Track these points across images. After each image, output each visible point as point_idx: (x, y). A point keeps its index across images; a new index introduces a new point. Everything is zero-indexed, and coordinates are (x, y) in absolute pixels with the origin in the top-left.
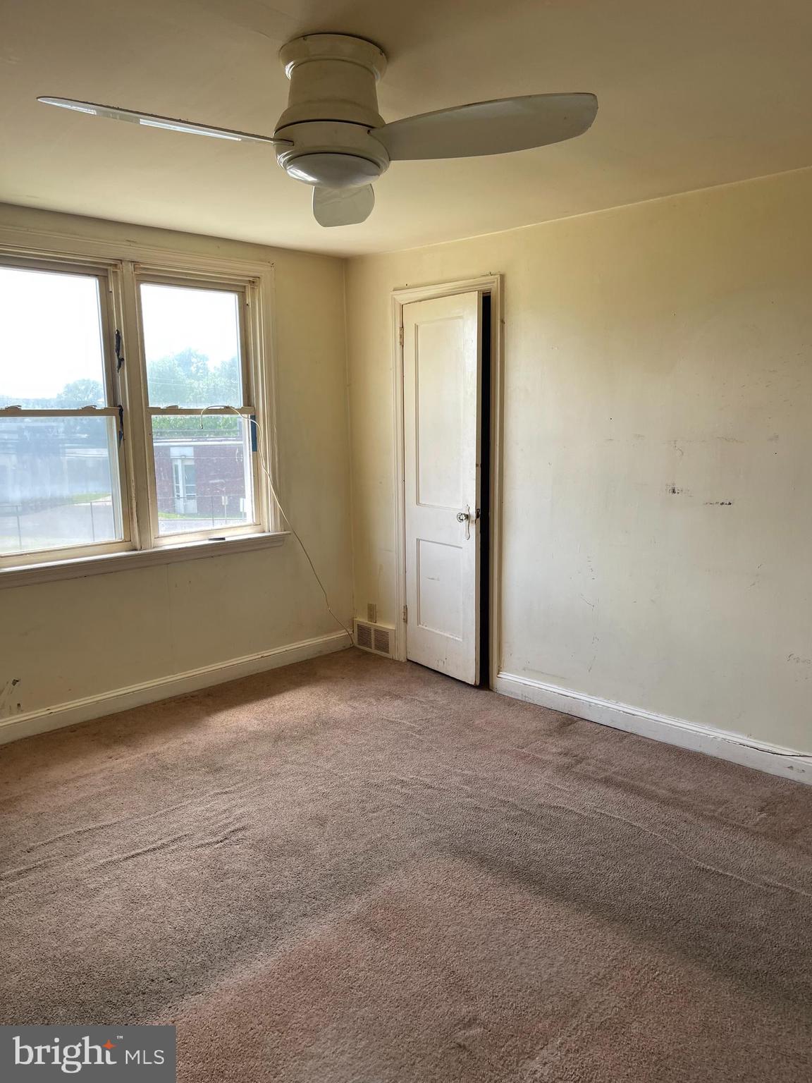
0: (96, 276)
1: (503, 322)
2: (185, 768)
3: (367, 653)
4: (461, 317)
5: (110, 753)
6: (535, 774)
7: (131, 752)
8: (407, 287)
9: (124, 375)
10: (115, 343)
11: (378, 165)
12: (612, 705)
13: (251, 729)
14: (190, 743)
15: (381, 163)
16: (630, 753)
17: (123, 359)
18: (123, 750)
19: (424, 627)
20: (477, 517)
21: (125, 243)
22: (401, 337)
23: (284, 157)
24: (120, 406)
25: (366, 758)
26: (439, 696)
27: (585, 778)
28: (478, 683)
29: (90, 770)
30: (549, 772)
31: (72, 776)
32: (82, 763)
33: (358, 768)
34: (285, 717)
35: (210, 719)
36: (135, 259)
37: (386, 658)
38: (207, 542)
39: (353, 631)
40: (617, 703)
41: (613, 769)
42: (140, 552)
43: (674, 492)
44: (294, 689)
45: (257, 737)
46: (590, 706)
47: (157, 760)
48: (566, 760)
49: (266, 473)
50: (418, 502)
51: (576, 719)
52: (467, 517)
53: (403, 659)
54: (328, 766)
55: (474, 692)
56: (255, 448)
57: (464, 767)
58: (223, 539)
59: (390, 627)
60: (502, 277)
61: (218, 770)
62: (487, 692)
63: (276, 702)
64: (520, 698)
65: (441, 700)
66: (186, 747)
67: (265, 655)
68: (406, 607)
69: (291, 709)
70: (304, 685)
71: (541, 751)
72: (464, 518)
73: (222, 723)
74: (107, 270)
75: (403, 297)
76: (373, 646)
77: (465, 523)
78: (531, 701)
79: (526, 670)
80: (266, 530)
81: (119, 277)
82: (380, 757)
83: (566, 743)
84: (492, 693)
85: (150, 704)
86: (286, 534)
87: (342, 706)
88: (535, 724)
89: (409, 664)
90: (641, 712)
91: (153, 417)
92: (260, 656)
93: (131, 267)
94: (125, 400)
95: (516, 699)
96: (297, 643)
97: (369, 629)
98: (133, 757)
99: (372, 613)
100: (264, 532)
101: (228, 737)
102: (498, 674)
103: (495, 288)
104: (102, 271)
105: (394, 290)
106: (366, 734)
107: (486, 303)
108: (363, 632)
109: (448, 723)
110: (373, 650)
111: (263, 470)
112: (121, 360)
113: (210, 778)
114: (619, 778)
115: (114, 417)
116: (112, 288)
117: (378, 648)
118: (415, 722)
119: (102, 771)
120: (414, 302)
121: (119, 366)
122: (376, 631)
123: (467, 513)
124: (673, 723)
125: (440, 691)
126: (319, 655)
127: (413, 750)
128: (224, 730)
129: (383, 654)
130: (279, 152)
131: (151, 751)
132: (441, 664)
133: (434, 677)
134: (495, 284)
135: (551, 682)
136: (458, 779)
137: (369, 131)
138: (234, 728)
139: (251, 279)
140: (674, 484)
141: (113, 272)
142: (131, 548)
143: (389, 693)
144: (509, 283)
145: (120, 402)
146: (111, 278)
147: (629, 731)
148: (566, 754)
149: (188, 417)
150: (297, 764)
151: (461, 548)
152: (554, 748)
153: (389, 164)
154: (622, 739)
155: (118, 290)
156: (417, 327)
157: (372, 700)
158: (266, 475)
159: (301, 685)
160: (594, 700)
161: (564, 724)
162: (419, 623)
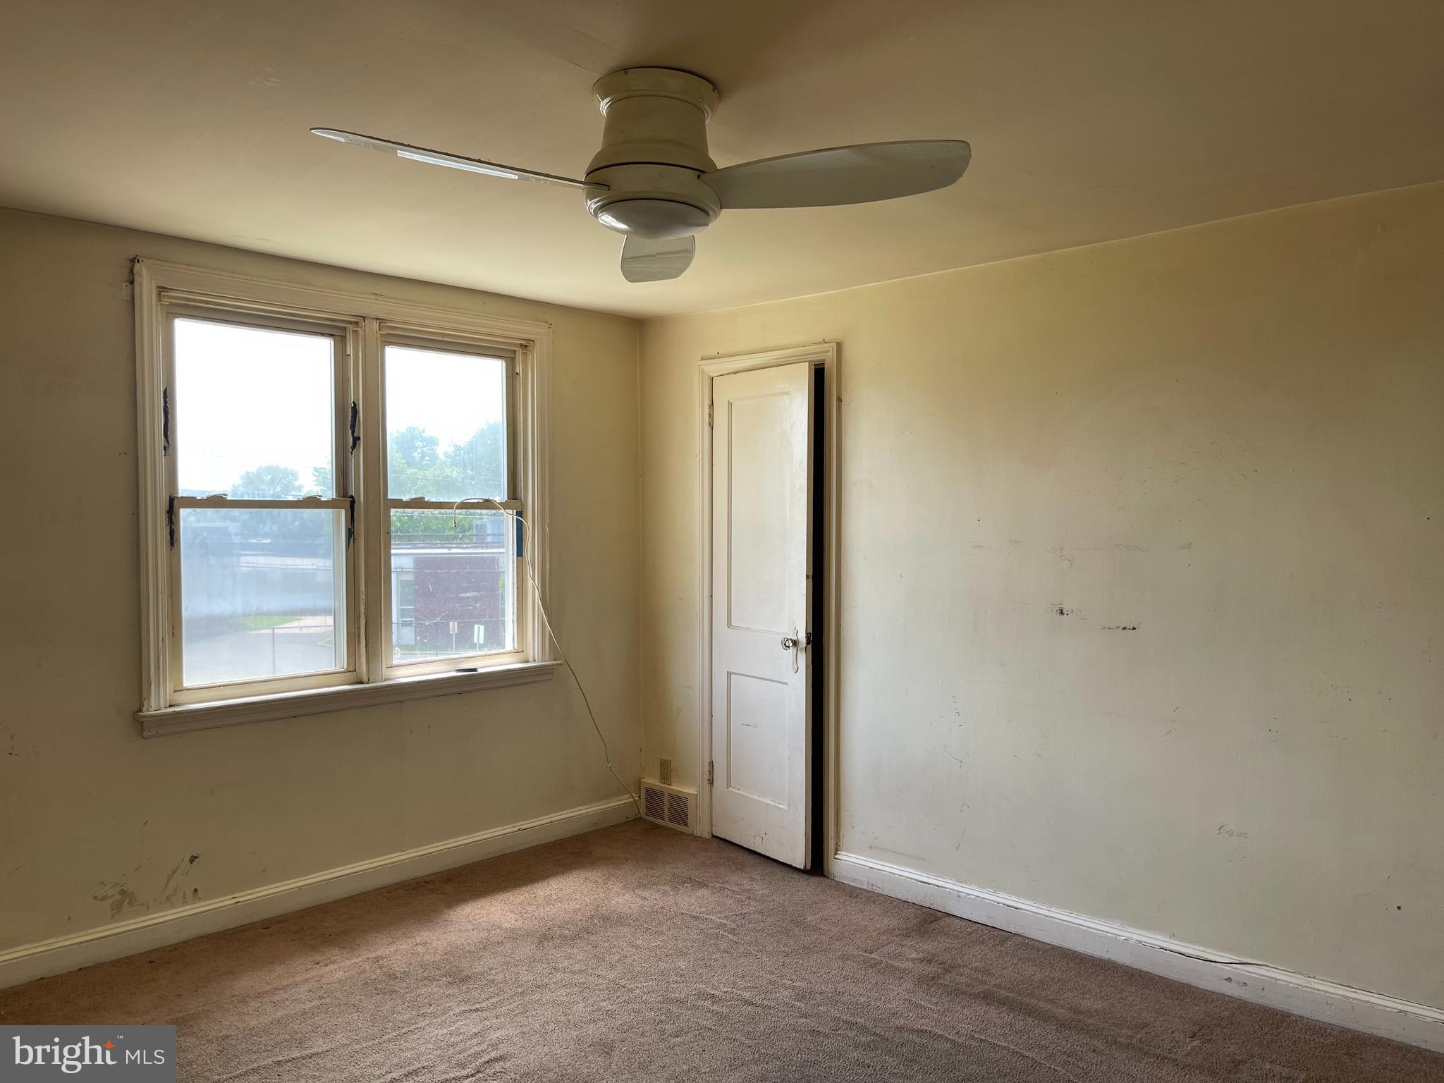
0: (331, 335)
1: (839, 400)
2: (419, 977)
3: (656, 826)
4: (786, 394)
5: (318, 958)
6: (890, 986)
7: (345, 955)
8: (719, 356)
9: (358, 460)
10: (350, 418)
11: (707, 214)
12: (988, 895)
13: (506, 925)
14: (425, 944)
15: (711, 213)
16: (1015, 961)
17: (359, 438)
18: (334, 953)
19: (737, 791)
20: (808, 643)
21: (370, 296)
22: (710, 417)
23: (596, 203)
24: (352, 497)
25: (663, 965)
26: (756, 884)
27: (957, 992)
28: (809, 867)
29: (291, 980)
30: (908, 984)
31: (268, 988)
32: (279, 970)
33: (654, 978)
34: (552, 911)
35: (452, 913)
36: (381, 316)
37: (683, 833)
38: (454, 674)
39: (640, 797)
40: (995, 892)
41: (994, 981)
42: (367, 686)
43: (1062, 613)
44: (563, 873)
45: (514, 936)
46: (959, 896)
47: (381, 967)
48: (931, 969)
49: (533, 584)
50: (729, 624)
51: (940, 914)
52: (795, 643)
53: (707, 835)
54: (612, 976)
55: (803, 881)
56: (520, 552)
57: (794, 977)
58: (475, 670)
59: (690, 790)
60: (839, 346)
61: (464, 980)
62: (822, 878)
63: (539, 891)
64: (865, 887)
65: (760, 889)
66: (419, 949)
67: (523, 827)
68: (711, 764)
69: (559, 899)
70: (576, 869)
71: (897, 956)
72: (791, 645)
73: (467, 917)
74: (345, 328)
75: (712, 368)
76: (667, 817)
77: (792, 650)
78: (879, 891)
79: (874, 849)
80: (531, 659)
81: (360, 337)
82: (682, 963)
83: (929, 946)
84: (828, 881)
85: (369, 892)
86: (557, 665)
87: (627, 897)
88: (886, 922)
89: (715, 842)
90: (1027, 905)
91: (393, 511)
92: (517, 829)
93: (375, 325)
94: (359, 488)
95: (860, 889)
96: (565, 812)
97: (661, 794)
98: (348, 963)
99: (666, 772)
100: (527, 662)
101: (476, 936)
102: (836, 854)
103: (829, 359)
104: (337, 330)
105: (702, 360)
106: (662, 933)
107: (819, 376)
108: (653, 797)
109: (770, 920)
110: (666, 823)
111: (530, 581)
112: (356, 440)
113: (454, 990)
114: (1002, 992)
115: (343, 511)
116: (350, 350)
117: (672, 819)
118: (726, 917)
119: (306, 980)
120: (728, 374)
121: (354, 446)
122: (670, 796)
123: (794, 638)
124: (1071, 920)
125: (758, 877)
126: (593, 828)
127: (725, 955)
128: (470, 927)
129: (680, 828)
130: (590, 196)
131: (372, 955)
132: (758, 840)
133: (749, 859)
134: (830, 354)
135: (907, 865)
136: (787, 993)
137: (699, 176)
138: (484, 924)
139: (523, 342)
140: (1061, 603)
141: (353, 331)
142: (357, 680)
143: (690, 880)
144: (848, 352)
145: (352, 492)
146: (350, 337)
147: (1012, 930)
148: (930, 961)
149: (436, 512)
150: (571, 972)
151: (787, 684)
152: (913, 952)
153: (720, 212)
154: (1002, 943)
155: (358, 352)
156: (730, 405)
157: (668, 888)
158: (533, 586)
159: (571, 869)
160: (965, 889)
161: (926, 920)
162: (729, 784)
